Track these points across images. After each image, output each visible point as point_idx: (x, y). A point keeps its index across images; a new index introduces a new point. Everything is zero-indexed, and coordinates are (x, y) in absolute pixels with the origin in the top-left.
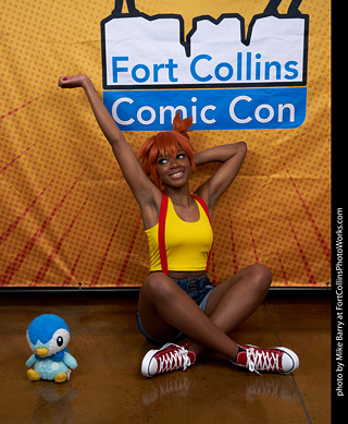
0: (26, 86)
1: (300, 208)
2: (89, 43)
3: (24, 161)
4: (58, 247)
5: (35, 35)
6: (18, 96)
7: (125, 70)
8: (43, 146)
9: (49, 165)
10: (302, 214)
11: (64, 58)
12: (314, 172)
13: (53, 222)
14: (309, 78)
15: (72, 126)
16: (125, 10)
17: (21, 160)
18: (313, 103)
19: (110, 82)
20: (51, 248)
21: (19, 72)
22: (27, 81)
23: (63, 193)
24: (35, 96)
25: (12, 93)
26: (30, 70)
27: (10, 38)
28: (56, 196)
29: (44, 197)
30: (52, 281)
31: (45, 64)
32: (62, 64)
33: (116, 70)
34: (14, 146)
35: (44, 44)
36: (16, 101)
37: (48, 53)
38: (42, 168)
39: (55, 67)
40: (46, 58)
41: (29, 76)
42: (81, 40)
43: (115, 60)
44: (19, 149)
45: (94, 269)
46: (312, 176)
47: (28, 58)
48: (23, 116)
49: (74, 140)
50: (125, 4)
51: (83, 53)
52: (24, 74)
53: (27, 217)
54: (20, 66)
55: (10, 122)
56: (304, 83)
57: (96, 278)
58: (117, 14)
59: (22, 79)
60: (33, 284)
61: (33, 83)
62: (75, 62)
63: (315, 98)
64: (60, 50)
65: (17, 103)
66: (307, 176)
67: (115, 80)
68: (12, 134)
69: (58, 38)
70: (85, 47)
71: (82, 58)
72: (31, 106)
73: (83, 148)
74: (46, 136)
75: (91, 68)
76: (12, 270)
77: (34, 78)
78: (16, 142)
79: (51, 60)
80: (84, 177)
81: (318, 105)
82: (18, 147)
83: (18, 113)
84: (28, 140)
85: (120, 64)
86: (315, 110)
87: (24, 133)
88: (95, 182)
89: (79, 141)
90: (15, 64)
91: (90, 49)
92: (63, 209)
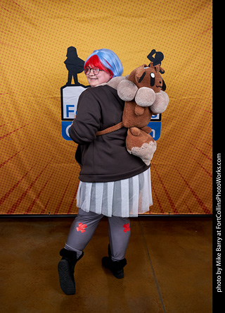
0: (23, 118)
1: (157, 178)
2: (55, 98)
3: (22, 154)
4: (38, 196)
5: (27, 94)
6: (19, 123)
7: (73, 111)
8: (31, 147)
9: (34, 156)
10: (158, 181)
11: (42, 105)
12: (164, 161)
13: (36, 184)
14: (162, 118)
15: (46, 138)
16: (73, 83)
17: (20, 154)
18: (164, 129)
19: (65, 117)
20: (35, 196)
21: (19, 111)
22: (23, 115)
23: (41, 170)
24: (27, 123)
25: (16, 121)
26: (25, 110)
27: (15, 94)
28: (38, 171)
29: (31, 171)
30: (35, 212)
31: (32, 107)
32: (41, 108)
33: (68, 111)
34: (16, 147)
35: (32, 98)
36: (18, 125)
37: (34, 102)
38: (31, 158)
39: (38, 109)
40: (33, 104)
41: (24, 113)
42: (51, 96)
43: (68, 106)
44: (19, 148)
45: (56, 206)
46: (163, 163)
47: (24, 104)
48: (21, 132)
49: (47, 144)
50: (73, 80)
51: (52, 103)
52: (21, 112)
53: (23, 181)
54: (20, 108)
55: (14, 135)
56: (160, 120)
57: (57, 210)
58: (69, 84)
59: (21, 114)
60: (26, 213)
61: (26, 117)
62: (47, 107)
63: (165, 127)
64: (40, 101)
65: (18, 126)
66: (160, 163)
67: (68, 116)
68: (16, 141)
69: (39, 95)
70: (53, 100)
71: (51, 105)
72: (25, 128)
73: (51, 149)
74: (33, 142)
75: (55, 110)
76: (15, 206)
77: (27, 114)
78: (17, 145)
79: (36, 106)
80: (52, 162)
81: (166, 130)
82: (18, 147)
83: (18, 131)
84: (23, 144)
85: (70, 109)
86: (165, 133)
87: (22, 141)
88: (57, 164)
89: (49, 145)
90: (17, 107)
91: (55, 101)
92: (41, 177)
